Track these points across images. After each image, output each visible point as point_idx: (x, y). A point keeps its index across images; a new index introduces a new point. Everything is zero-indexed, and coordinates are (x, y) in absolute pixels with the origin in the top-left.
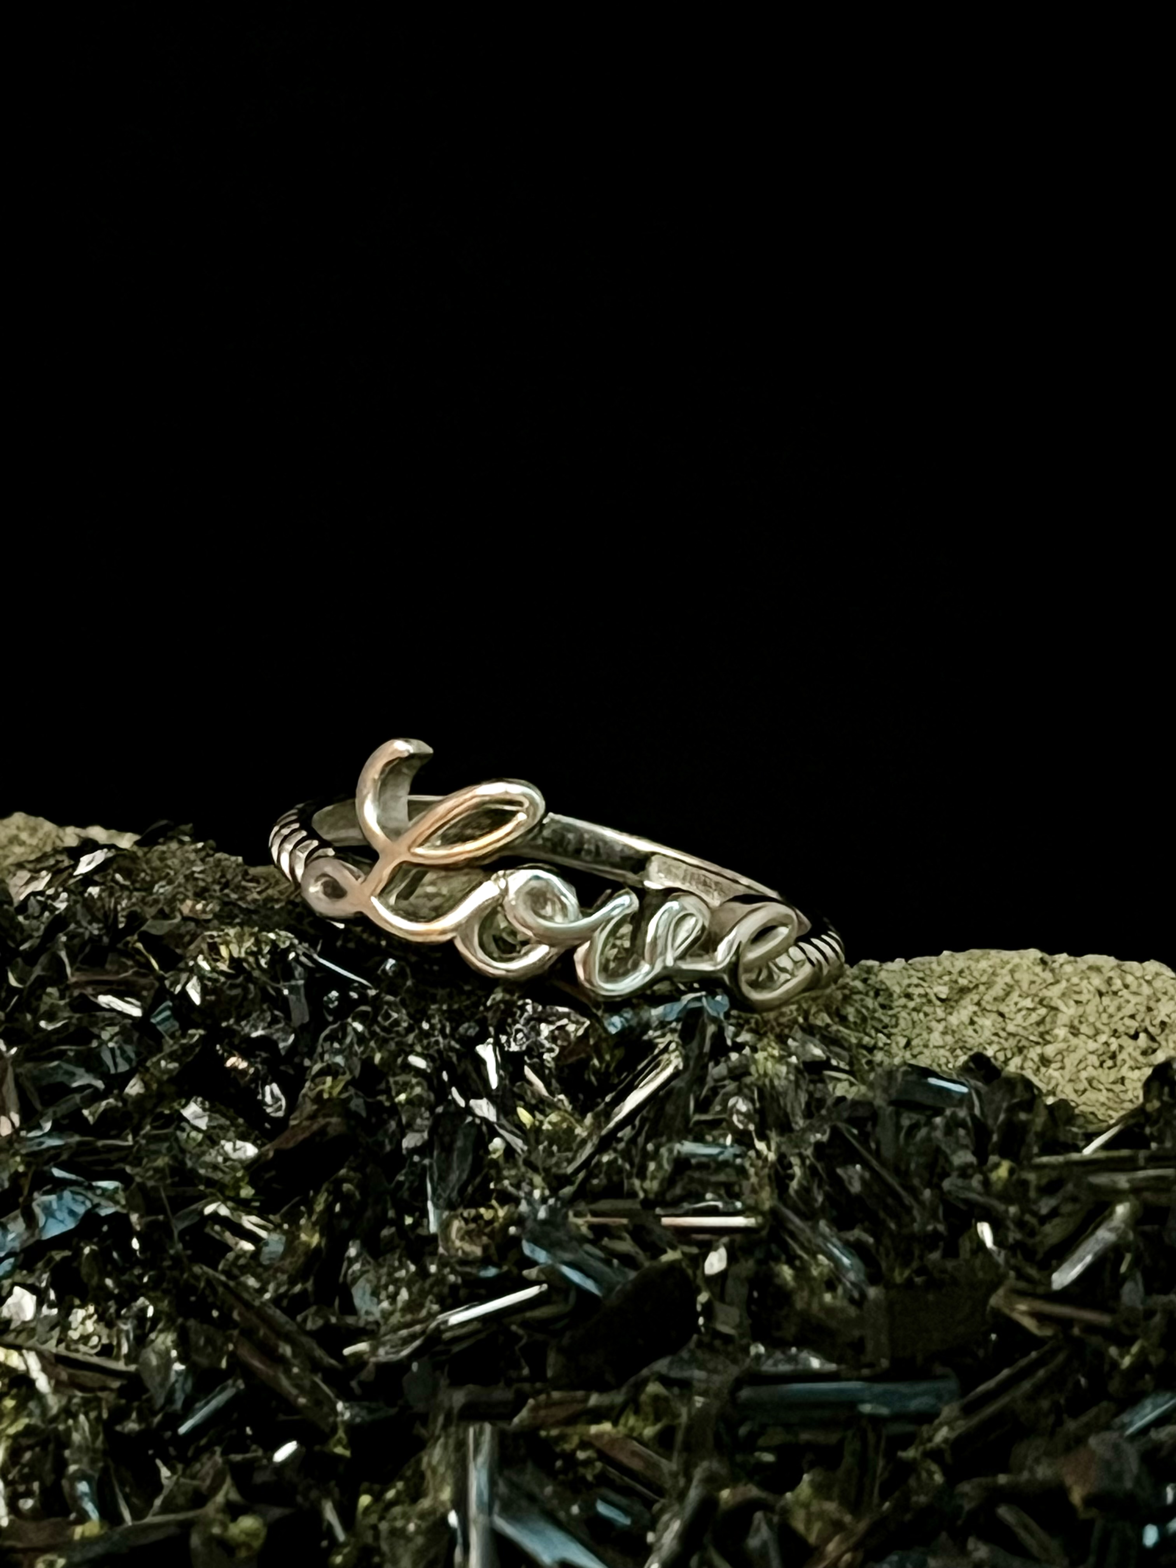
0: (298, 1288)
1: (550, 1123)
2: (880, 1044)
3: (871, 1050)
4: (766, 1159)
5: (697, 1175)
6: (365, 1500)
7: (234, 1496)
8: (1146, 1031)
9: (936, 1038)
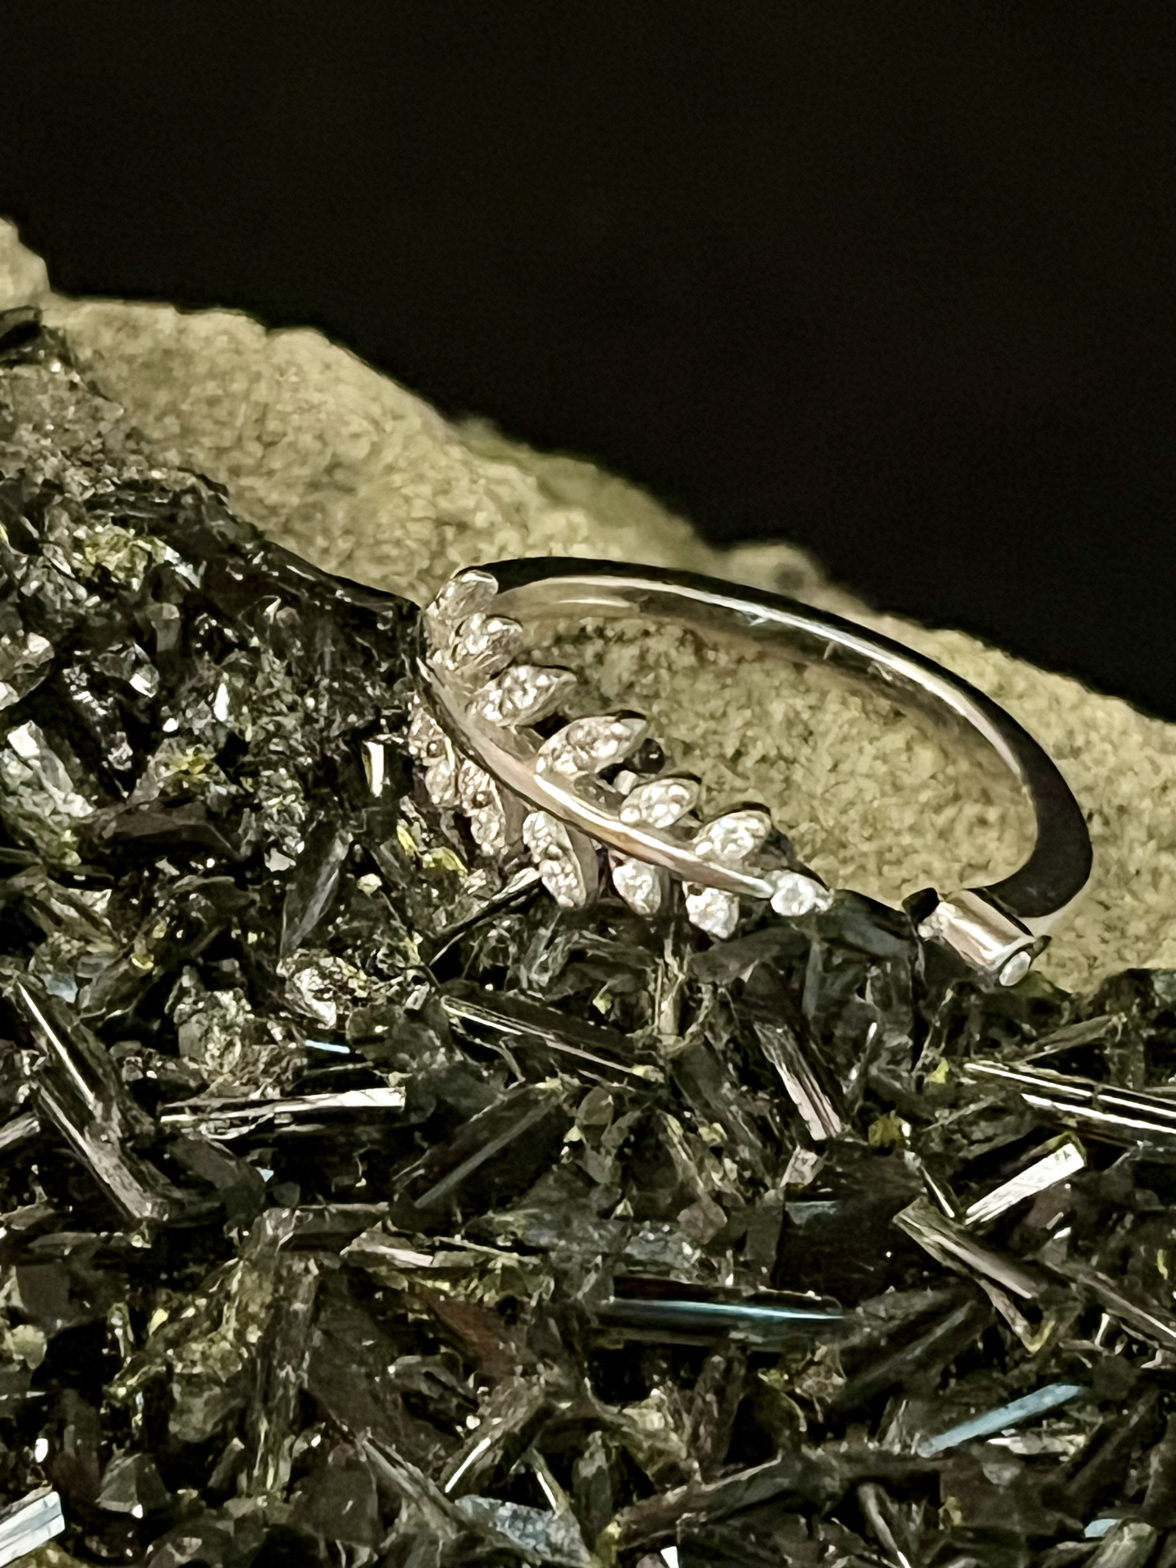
0: (118, 1013)
2: (803, 760)
3: (791, 762)
6: (160, 1316)
8: (1101, 813)
9: (864, 764)
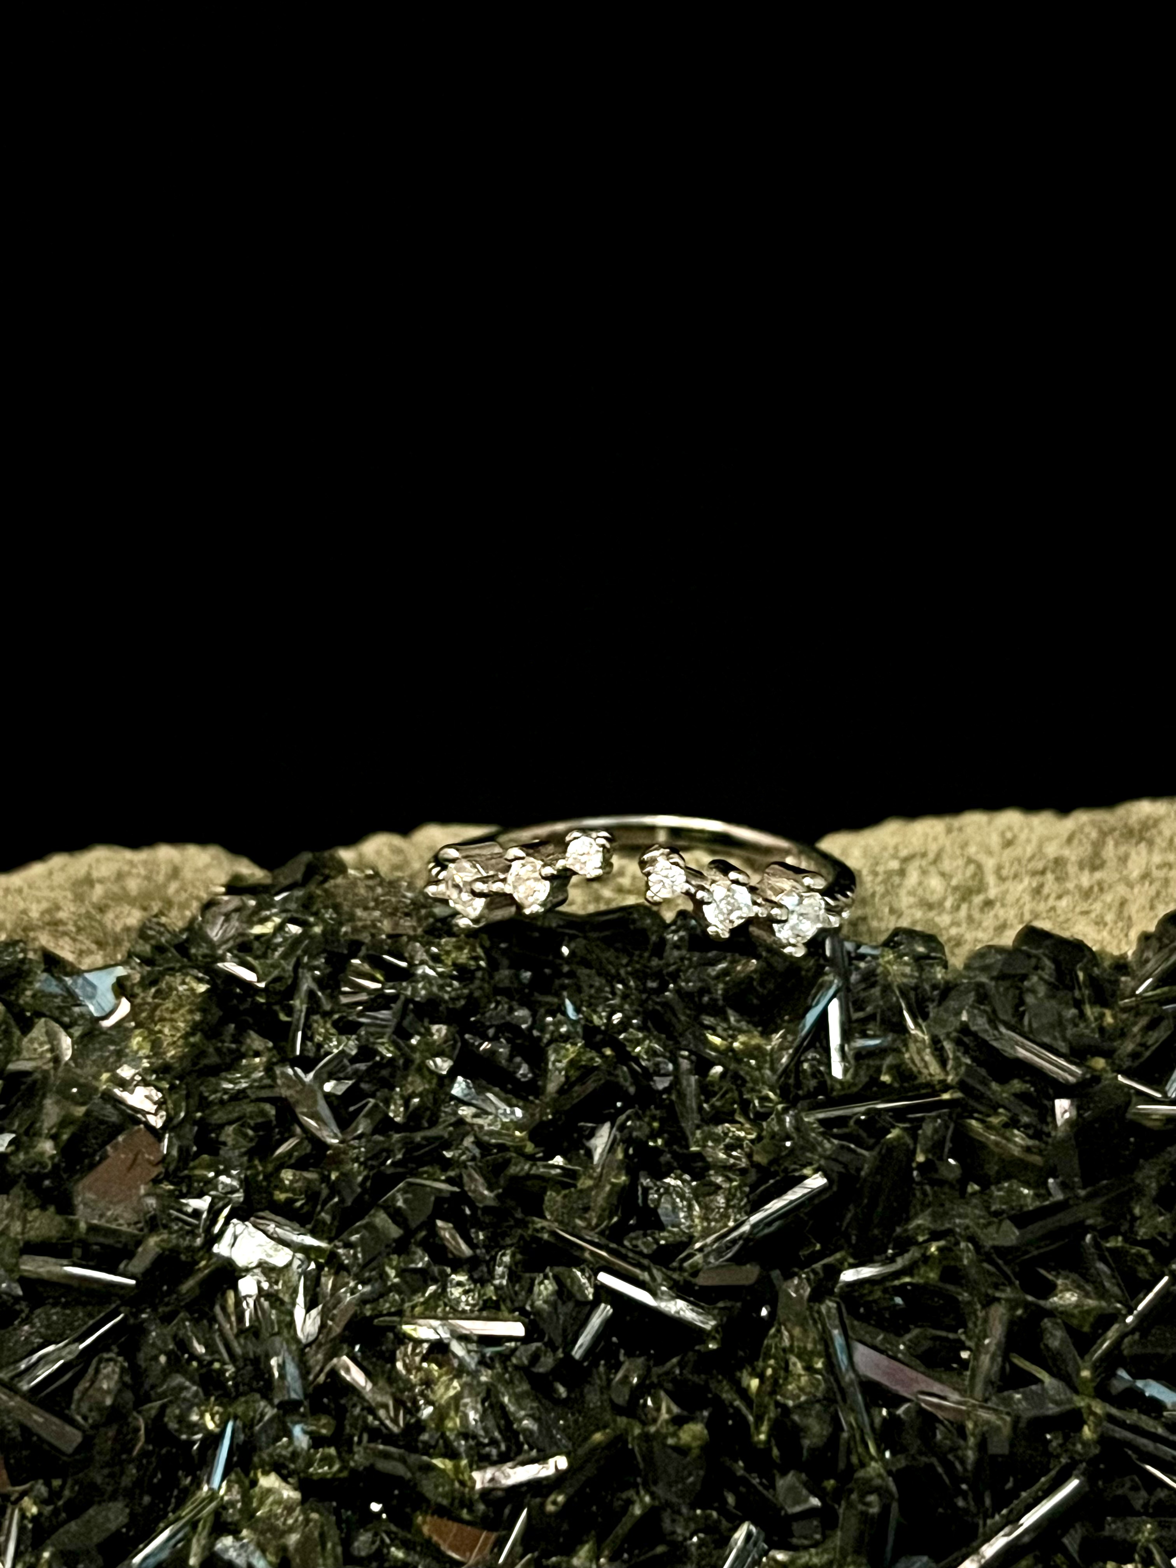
1: (742, 1043)
4: (923, 1041)
5: (871, 1063)
7: (676, 1410)
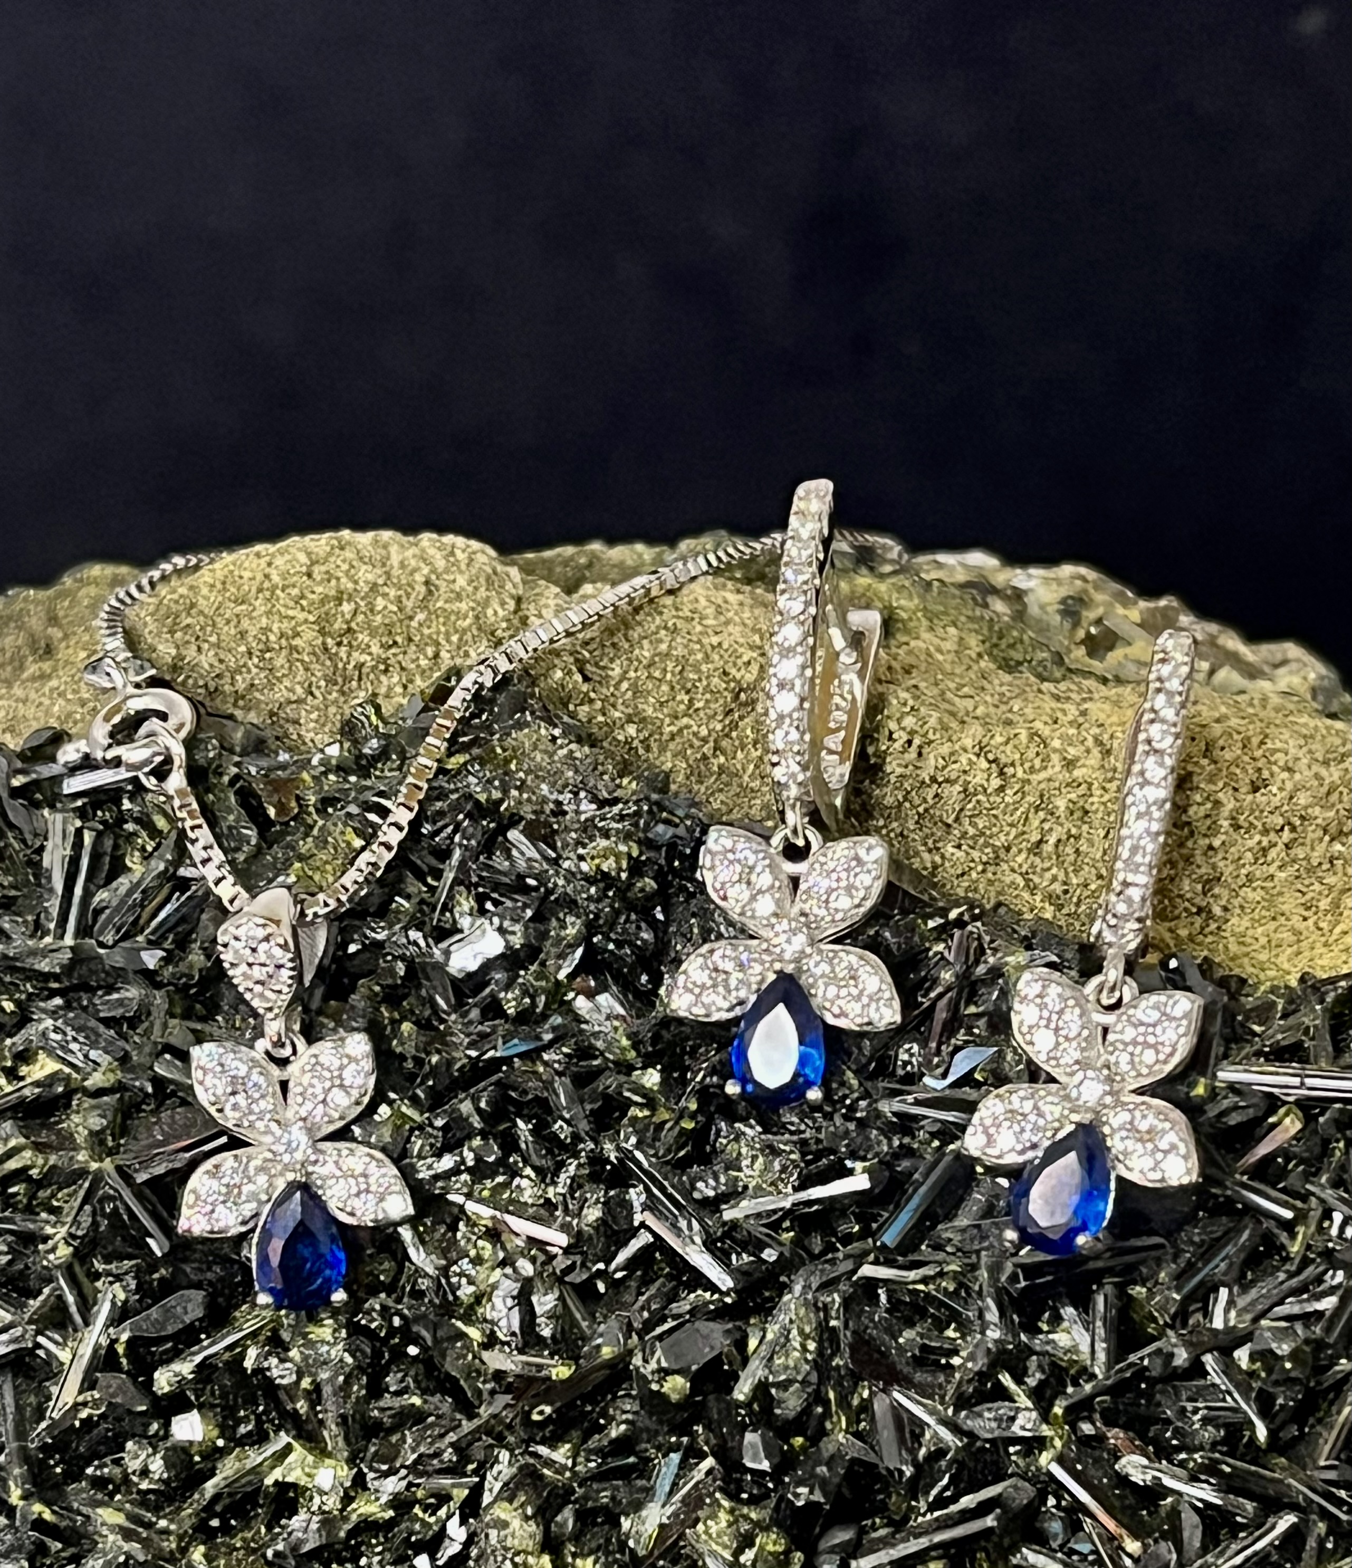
0: (682, 1153)
